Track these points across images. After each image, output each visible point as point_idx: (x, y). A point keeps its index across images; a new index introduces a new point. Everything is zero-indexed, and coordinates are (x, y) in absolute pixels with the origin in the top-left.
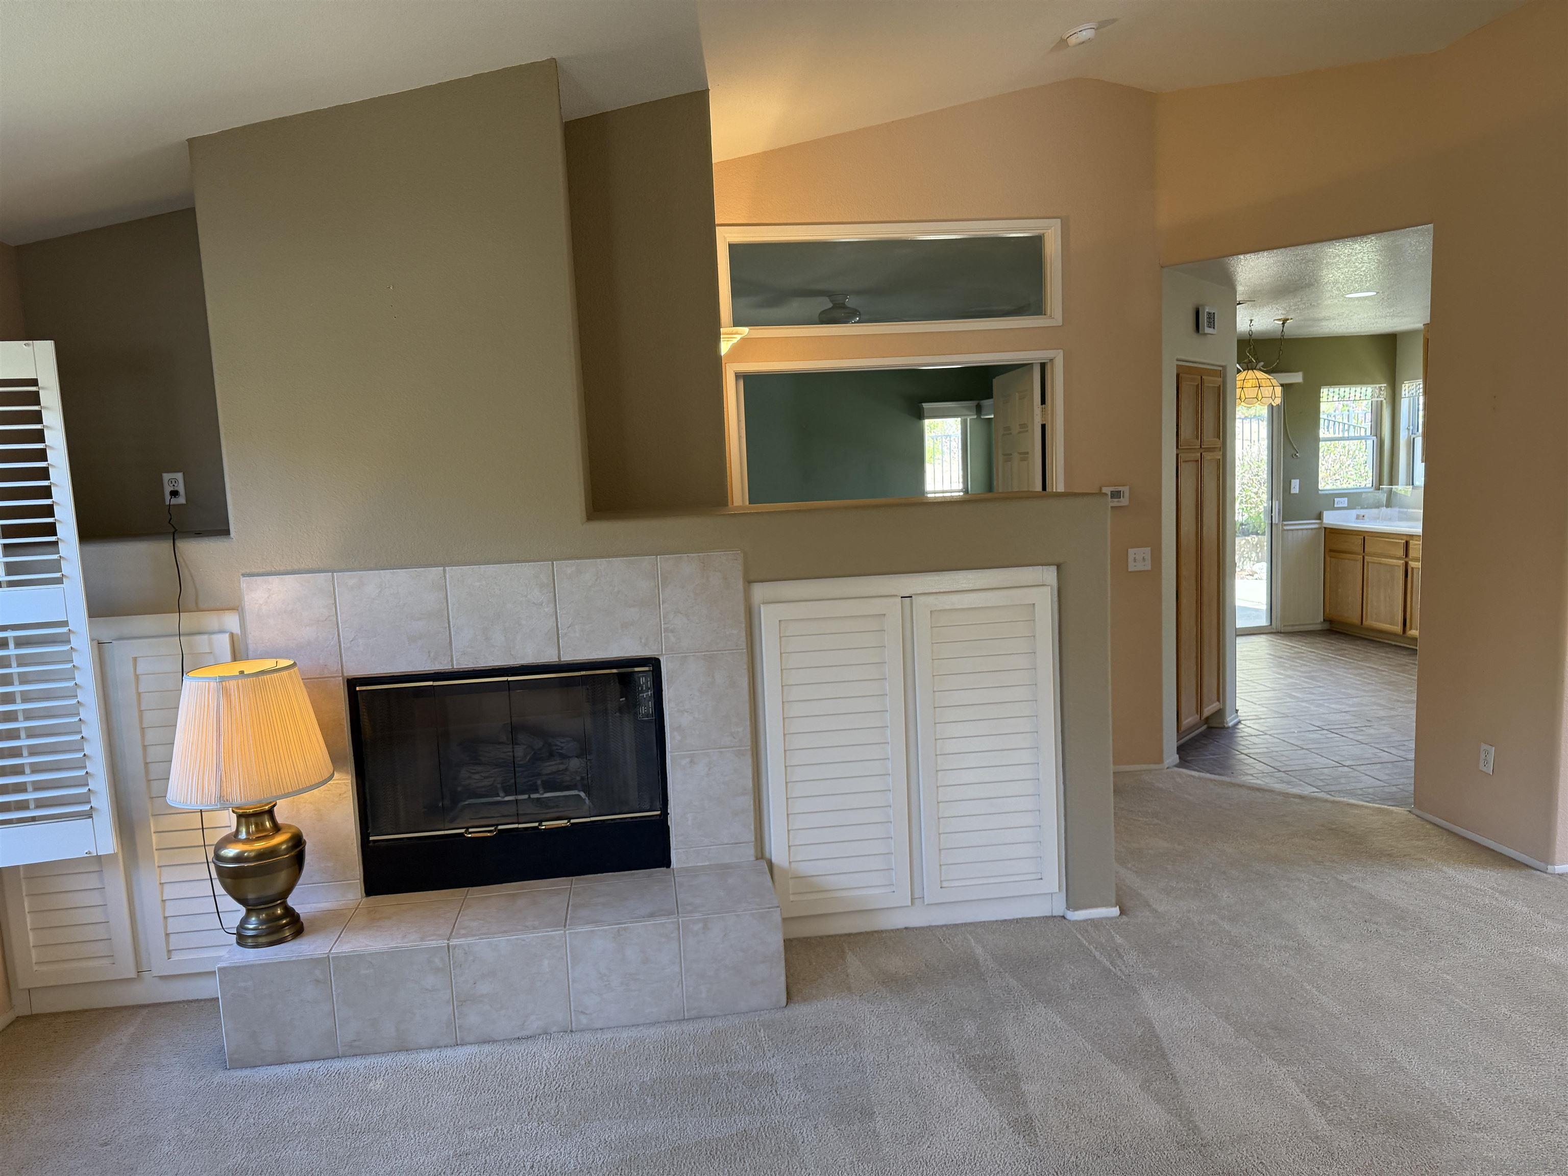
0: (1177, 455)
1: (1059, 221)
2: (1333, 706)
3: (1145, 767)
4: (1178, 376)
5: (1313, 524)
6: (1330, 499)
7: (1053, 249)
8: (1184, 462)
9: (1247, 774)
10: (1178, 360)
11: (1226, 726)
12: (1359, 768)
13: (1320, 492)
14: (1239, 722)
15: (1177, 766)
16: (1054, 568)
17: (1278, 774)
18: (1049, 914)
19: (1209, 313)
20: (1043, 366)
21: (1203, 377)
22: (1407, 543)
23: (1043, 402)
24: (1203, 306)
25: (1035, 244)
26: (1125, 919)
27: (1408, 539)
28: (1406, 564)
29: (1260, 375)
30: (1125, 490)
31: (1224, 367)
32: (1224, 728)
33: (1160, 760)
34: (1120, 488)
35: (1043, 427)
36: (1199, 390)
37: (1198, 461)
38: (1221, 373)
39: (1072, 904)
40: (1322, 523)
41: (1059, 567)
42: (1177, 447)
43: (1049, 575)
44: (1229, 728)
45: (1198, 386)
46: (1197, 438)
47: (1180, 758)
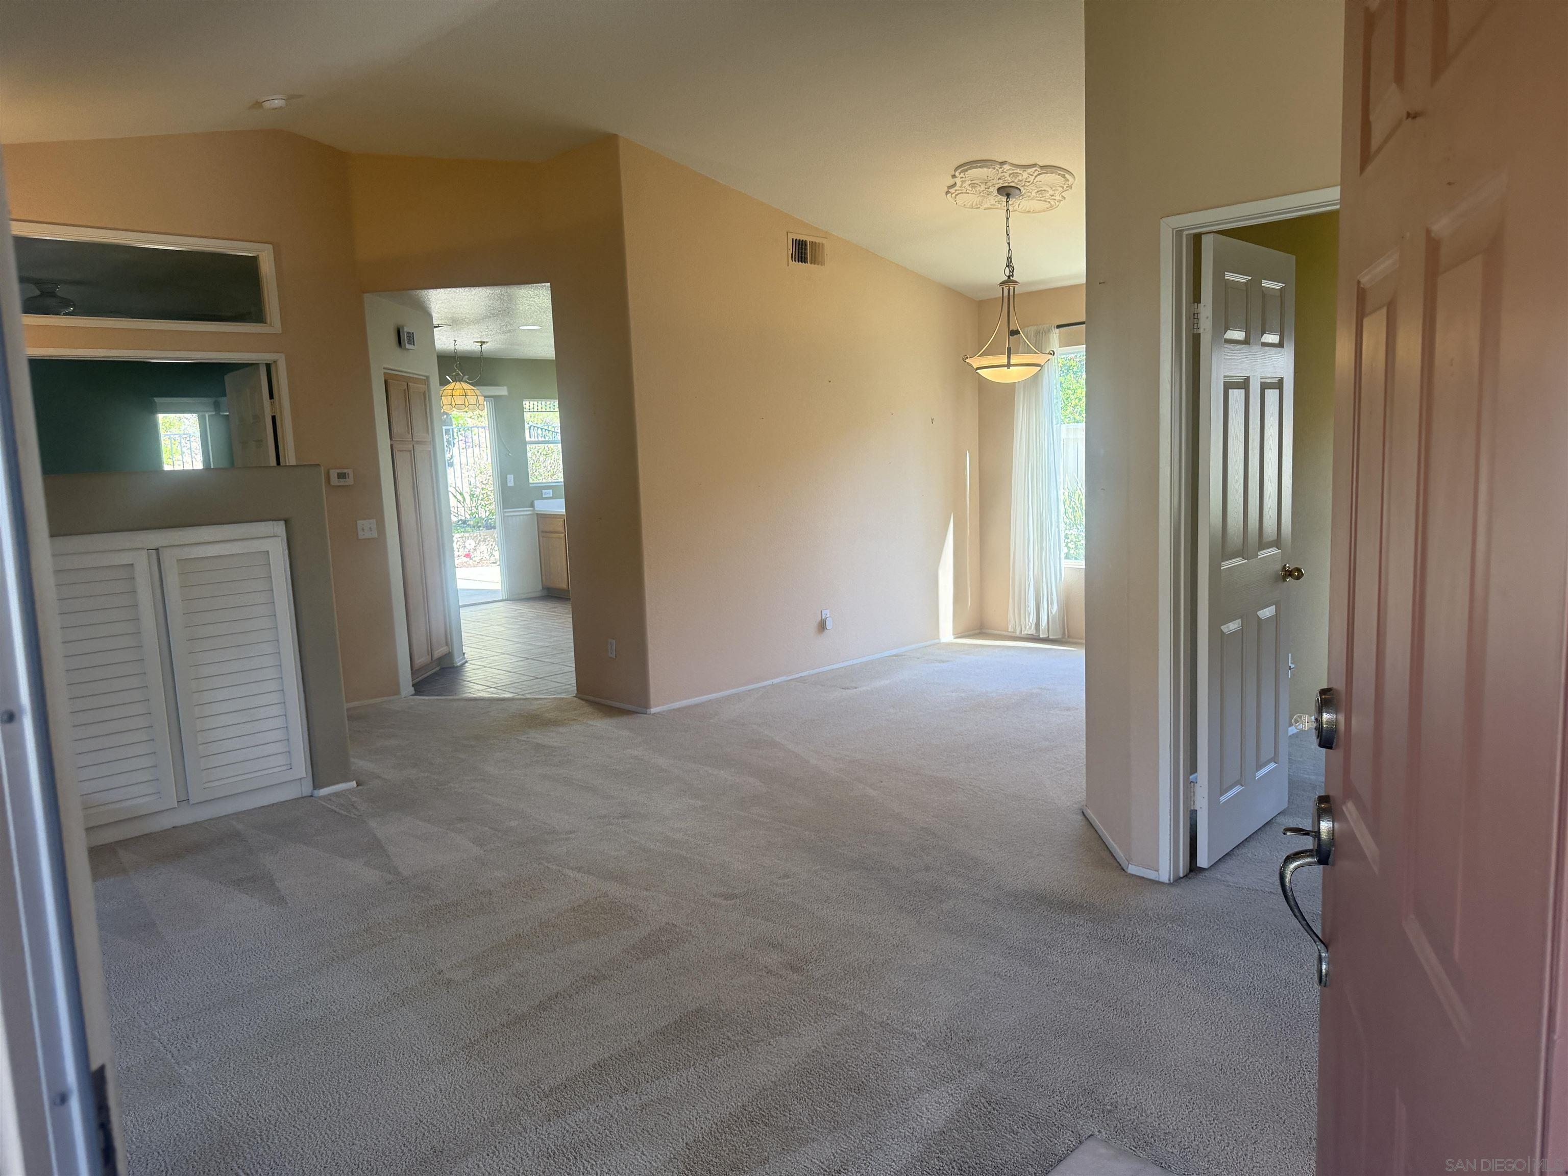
0: (392, 446)
1: (270, 246)
2: (537, 644)
3: (385, 698)
4: (386, 382)
5: (527, 511)
6: (539, 491)
7: (267, 268)
8: (398, 451)
9: (467, 693)
10: (384, 368)
11: (455, 665)
12: (548, 678)
13: (531, 485)
14: (466, 662)
15: (412, 695)
16: (282, 523)
17: (489, 690)
18: (301, 796)
19: (408, 333)
20: (268, 366)
21: (409, 384)
23: (271, 396)
24: (403, 327)
25: (253, 262)
26: (360, 787)
29: (466, 386)
30: (349, 471)
31: (427, 377)
32: (454, 667)
33: (397, 692)
34: (345, 471)
35: (274, 418)
36: (407, 391)
37: (411, 451)
38: (427, 380)
39: (316, 786)
40: (534, 510)
41: (286, 521)
42: (391, 439)
43: (279, 528)
44: (457, 667)
45: (405, 390)
46: (409, 433)
47: (415, 690)
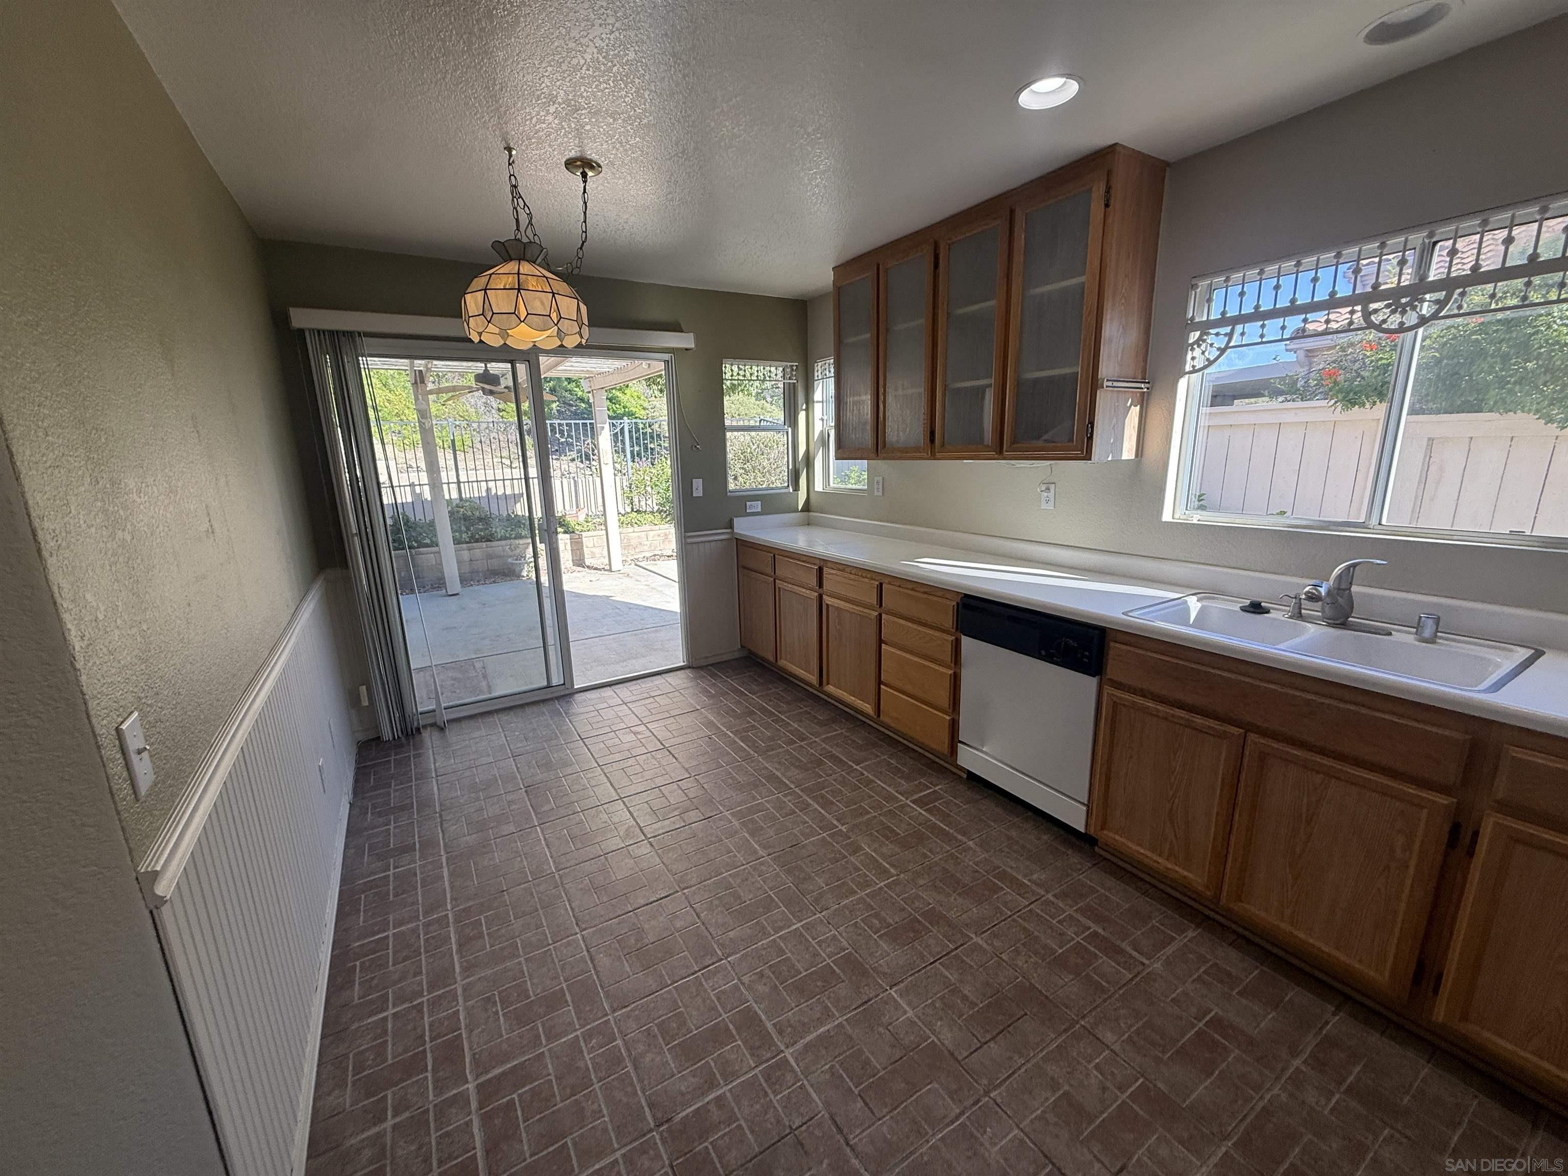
5: (722, 535)
13: (730, 494)
22: (820, 570)
27: (822, 563)
28: (820, 597)
40: (733, 533)
